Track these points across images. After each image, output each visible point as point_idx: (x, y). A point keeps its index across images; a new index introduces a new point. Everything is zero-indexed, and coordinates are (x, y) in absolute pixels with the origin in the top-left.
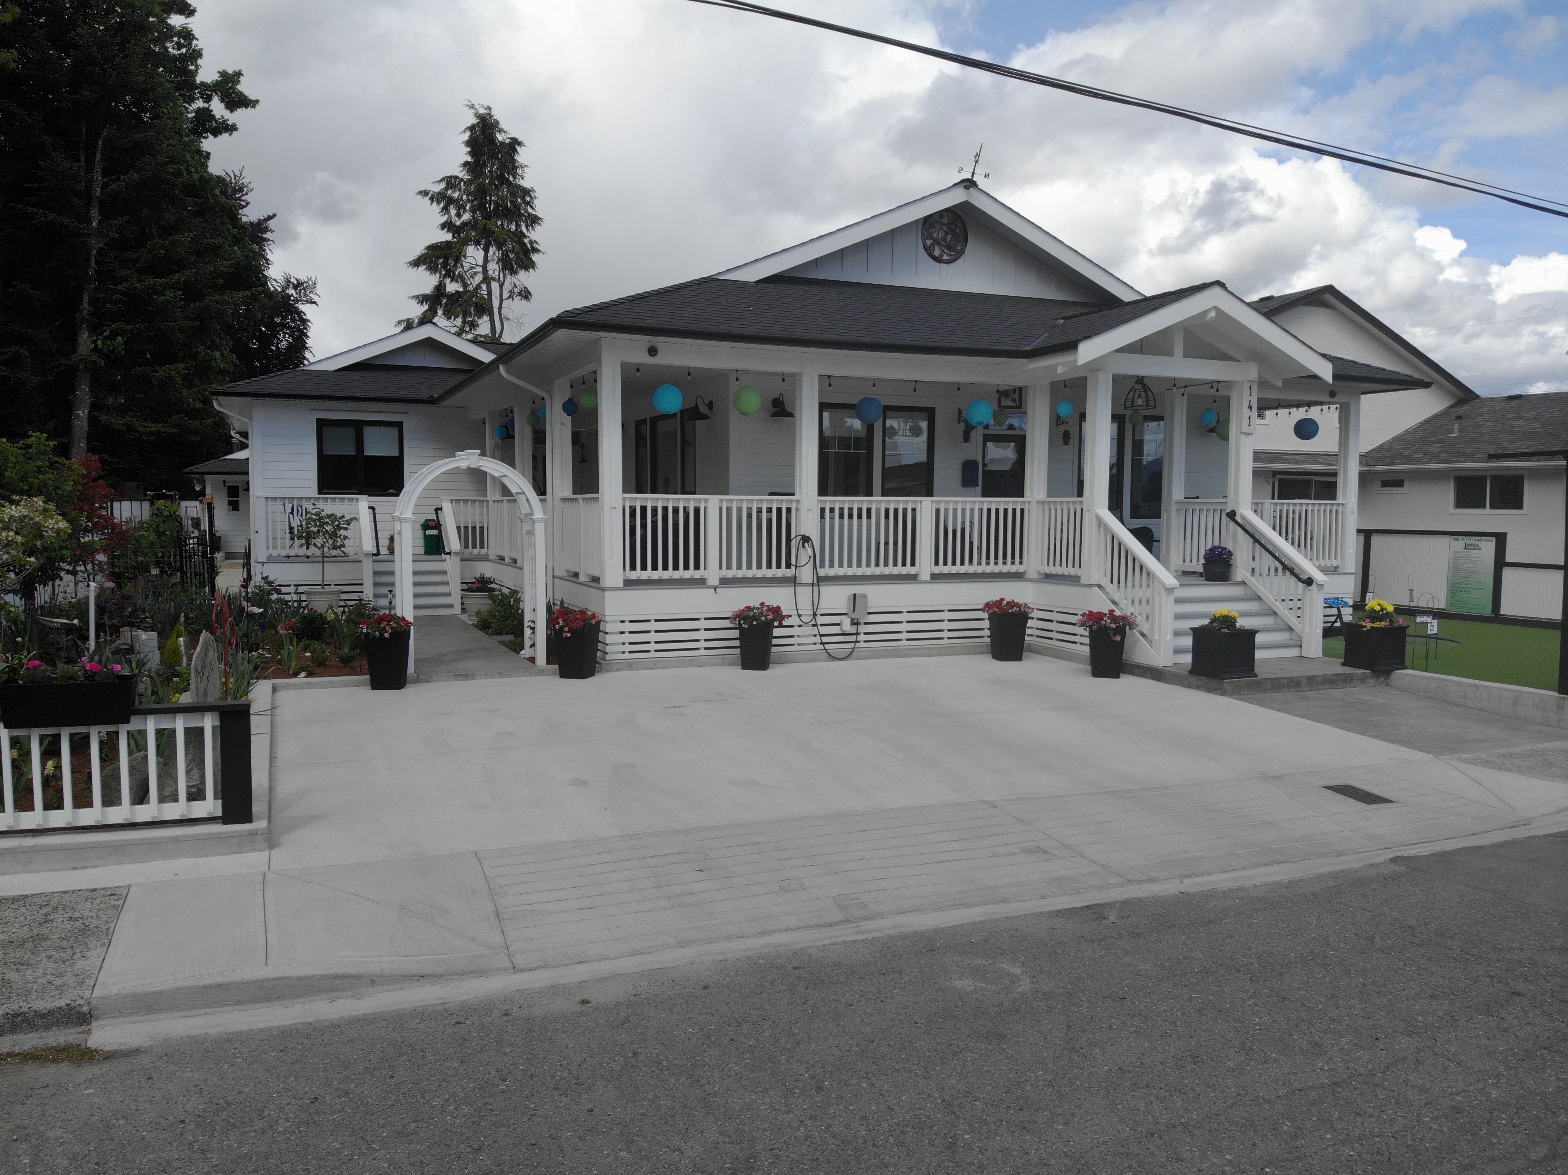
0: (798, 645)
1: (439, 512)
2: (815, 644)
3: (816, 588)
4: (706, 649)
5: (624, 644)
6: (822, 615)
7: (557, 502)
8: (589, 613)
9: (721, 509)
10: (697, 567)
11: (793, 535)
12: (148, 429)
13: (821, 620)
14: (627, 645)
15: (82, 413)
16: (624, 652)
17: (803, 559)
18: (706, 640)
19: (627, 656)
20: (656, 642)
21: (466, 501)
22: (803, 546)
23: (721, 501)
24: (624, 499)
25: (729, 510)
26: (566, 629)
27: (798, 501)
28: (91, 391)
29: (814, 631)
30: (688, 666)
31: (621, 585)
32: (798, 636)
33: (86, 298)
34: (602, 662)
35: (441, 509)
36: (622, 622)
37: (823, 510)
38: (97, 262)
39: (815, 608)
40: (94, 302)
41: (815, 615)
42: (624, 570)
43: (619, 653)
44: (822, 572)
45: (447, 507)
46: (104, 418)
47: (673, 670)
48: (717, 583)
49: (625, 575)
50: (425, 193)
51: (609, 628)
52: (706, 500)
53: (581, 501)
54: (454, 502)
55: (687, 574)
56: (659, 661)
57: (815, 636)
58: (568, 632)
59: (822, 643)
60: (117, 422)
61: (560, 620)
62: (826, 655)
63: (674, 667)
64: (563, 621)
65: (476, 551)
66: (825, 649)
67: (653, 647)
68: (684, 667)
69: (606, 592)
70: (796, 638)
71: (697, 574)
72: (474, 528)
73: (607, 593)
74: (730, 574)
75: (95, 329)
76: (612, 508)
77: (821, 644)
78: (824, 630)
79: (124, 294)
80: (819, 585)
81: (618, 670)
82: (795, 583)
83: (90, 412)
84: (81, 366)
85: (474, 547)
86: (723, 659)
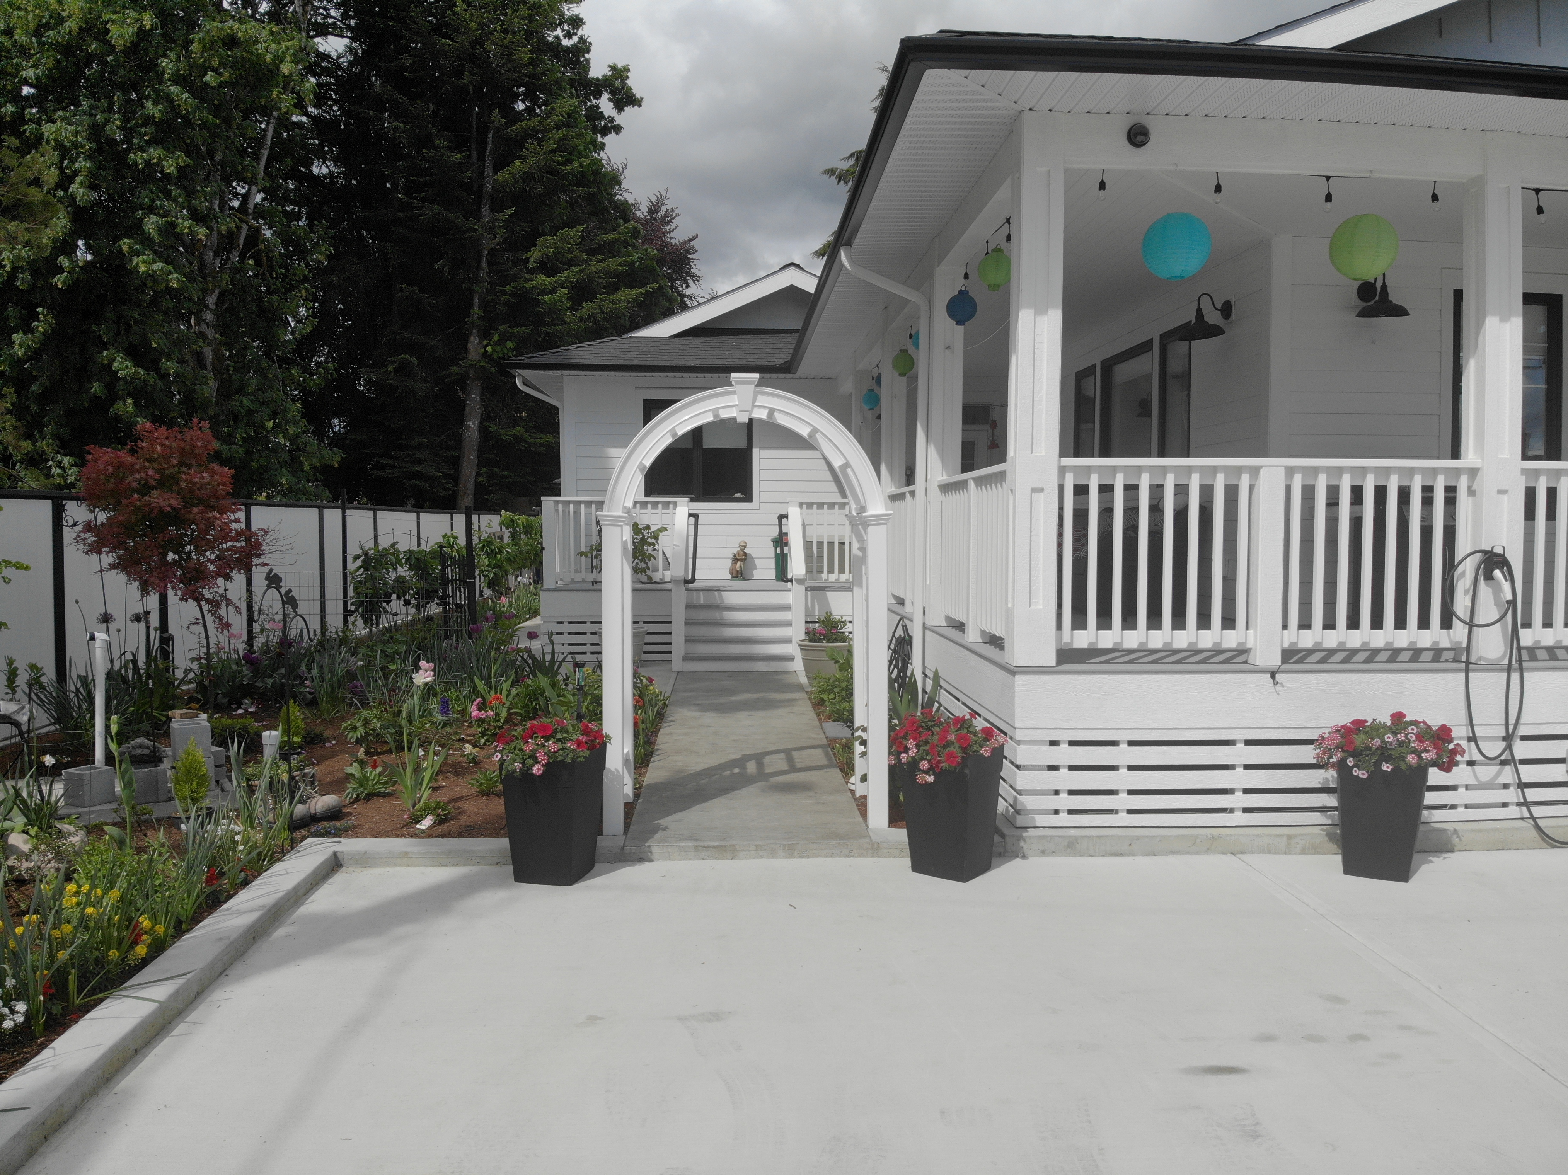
0: (1467, 806)
1: (784, 520)
2: (1505, 805)
3: (1515, 676)
4: (1246, 810)
5: (1057, 793)
6: (1524, 738)
7: (934, 491)
8: (979, 724)
9: (1288, 489)
10: (1229, 622)
11: (1459, 554)
12: (537, 441)
13: (1522, 750)
14: (1064, 796)
15: (473, 424)
16: (1056, 812)
17: (1488, 611)
18: (1246, 791)
19: (1064, 819)
20: (1131, 792)
21: (821, 505)
22: (1489, 577)
23: (1290, 471)
24: (1063, 470)
25: (1309, 493)
26: (924, 765)
27: (1473, 473)
28: (482, 400)
29: (1507, 775)
30: (1208, 851)
31: (1052, 661)
32: (1467, 787)
33: (476, 301)
34: (1006, 831)
35: (786, 516)
36: (1053, 743)
37: (1530, 494)
38: (489, 264)
39: (1512, 720)
40: (484, 306)
41: (1508, 738)
42: (1059, 626)
43: (1046, 812)
44: (1527, 637)
45: (794, 513)
46: (493, 428)
47: (1171, 859)
48: (1276, 660)
49: (1059, 638)
50: (830, 172)
51: (1022, 754)
52: (1255, 471)
53: (972, 485)
54: (804, 506)
55: (1207, 639)
56: (1138, 838)
57: (1506, 786)
58: (927, 772)
59: (1526, 804)
60: (506, 434)
61: (911, 744)
62: (1534, 833)
63: (1173, 853)
64: (918, 746)
65: (833, 577)
66: (1532, 817)
67: (1123, 801)
68: (1197, 853)
69: (1017, 677)
70: (1462, 790)
71: (1231, 639)
72: (831, 544)
73: (1020, 680)
74: (1306, 640)
75: (485, 334)
76: (1034, 490)
77: (1519, 804)
78: (1529, 774)
79: (512, 294)
80: (1521, 670)
81: (1043, 853)
82: (1468, 663)
83: (481, 423)
84: (472, 373)
85: (831, 570)
86: (1290, 837)
